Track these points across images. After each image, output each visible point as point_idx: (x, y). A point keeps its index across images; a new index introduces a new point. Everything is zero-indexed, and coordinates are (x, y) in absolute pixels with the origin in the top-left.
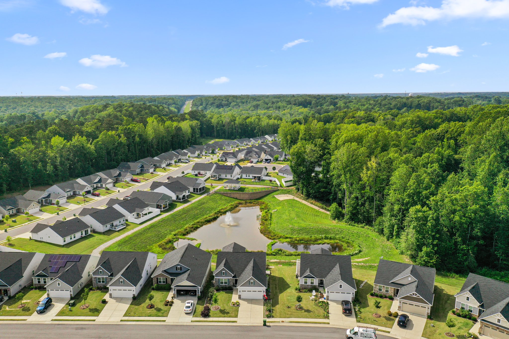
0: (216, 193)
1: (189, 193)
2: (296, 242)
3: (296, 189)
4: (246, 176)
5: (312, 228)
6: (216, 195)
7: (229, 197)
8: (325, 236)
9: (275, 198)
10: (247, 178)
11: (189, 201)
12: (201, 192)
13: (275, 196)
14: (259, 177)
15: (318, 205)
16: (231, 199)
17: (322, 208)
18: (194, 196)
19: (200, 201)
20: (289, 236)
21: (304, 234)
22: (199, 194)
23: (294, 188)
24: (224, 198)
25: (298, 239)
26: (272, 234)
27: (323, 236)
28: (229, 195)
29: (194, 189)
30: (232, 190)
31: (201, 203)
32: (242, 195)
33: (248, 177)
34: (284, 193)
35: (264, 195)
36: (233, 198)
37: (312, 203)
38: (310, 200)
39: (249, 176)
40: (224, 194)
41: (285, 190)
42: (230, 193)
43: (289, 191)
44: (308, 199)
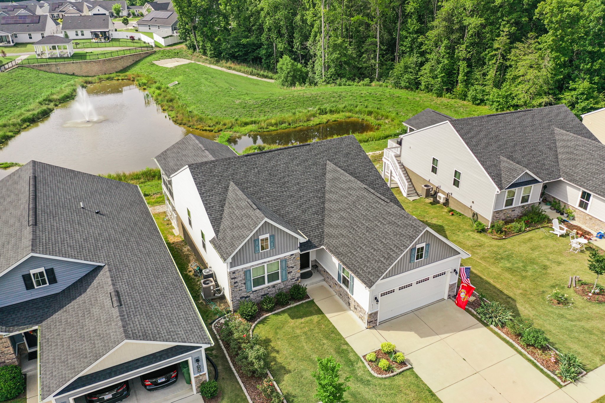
0: (21, 66)
3: (190, 48)
4: (77, 35)
5: (281, 98)
6: (23, 71)
7: (54, 73)
8: (319, 109)
9: (157, 65)
10: (78, 38)
13: (156, 63)
14: (105, 32)
15: (242, 69)
16: (61, 77)
20: (247, 120)
21: (277, 111)
23: (183, 46)
24: (44, 75)
28: (55, 70)
30: (57, 58)
32: (84, 66)
33: (80, 36)
34: (169, 57)
35: (129, 64)
36: (67, 74)
37: (230, 68)
38: (224, 63)
39: (83, 35)
40: (42, 68)
41: (169, 52)
42: (56, 65)
43: (178, 53)
44: (219, 62)
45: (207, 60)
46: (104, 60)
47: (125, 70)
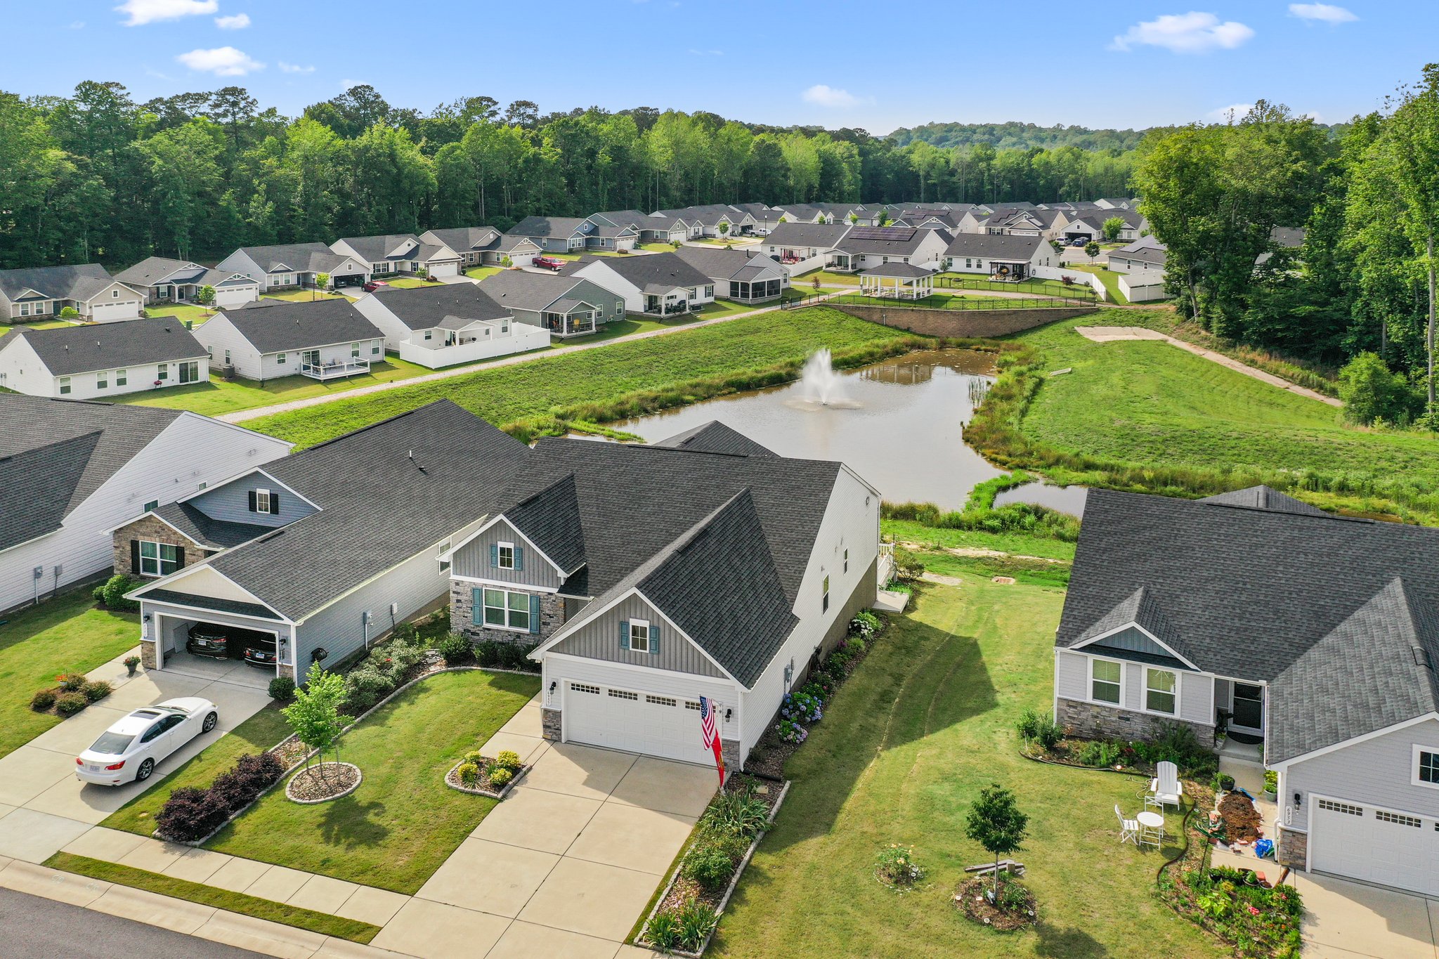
0: (823, 306)
1: (711, 299)
2: (1138, 487)
3: (1179, 310)
4: (969, 266)
5: (1235, 435)
6: (821, 313)
7: (875, 322)
8: (1311, 476)
9: (1079, 336)
10: (969, 270)
11: (695, 320)
12: (760, 300)
13: (1080, 330)
14: (1022, 266)
15: (1282, 370)
16: (884, 329)
17: (1304, 383)
18: (725, 309)
19: (741, 321)
20: (1101, 459)
21: (1190, 457)
22: (750, 306)
23: (1170, 308)
24: (850, 323)
25: (1148, 474)
26: (1017, 447)
27: (1301, 474)
28: (876, 317)
29: (734, 286)
30: (893, 300)
31: (743, 329)
32: (931, 318)
33: (974, 269)
34: (1122, 324)
35: (1029, 326)
36: (896, 328)
37: (1252, 363)
38: (1244, 351)
39: (979, 266)
40: (856, 313)
41: (1129, 313)
42: (882, 310)
43: (1147, 318)
44: (1234, 346)
45: (1206, 339)
46: (973, 313)
47: (1013, 335)
